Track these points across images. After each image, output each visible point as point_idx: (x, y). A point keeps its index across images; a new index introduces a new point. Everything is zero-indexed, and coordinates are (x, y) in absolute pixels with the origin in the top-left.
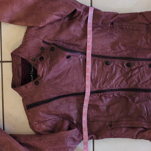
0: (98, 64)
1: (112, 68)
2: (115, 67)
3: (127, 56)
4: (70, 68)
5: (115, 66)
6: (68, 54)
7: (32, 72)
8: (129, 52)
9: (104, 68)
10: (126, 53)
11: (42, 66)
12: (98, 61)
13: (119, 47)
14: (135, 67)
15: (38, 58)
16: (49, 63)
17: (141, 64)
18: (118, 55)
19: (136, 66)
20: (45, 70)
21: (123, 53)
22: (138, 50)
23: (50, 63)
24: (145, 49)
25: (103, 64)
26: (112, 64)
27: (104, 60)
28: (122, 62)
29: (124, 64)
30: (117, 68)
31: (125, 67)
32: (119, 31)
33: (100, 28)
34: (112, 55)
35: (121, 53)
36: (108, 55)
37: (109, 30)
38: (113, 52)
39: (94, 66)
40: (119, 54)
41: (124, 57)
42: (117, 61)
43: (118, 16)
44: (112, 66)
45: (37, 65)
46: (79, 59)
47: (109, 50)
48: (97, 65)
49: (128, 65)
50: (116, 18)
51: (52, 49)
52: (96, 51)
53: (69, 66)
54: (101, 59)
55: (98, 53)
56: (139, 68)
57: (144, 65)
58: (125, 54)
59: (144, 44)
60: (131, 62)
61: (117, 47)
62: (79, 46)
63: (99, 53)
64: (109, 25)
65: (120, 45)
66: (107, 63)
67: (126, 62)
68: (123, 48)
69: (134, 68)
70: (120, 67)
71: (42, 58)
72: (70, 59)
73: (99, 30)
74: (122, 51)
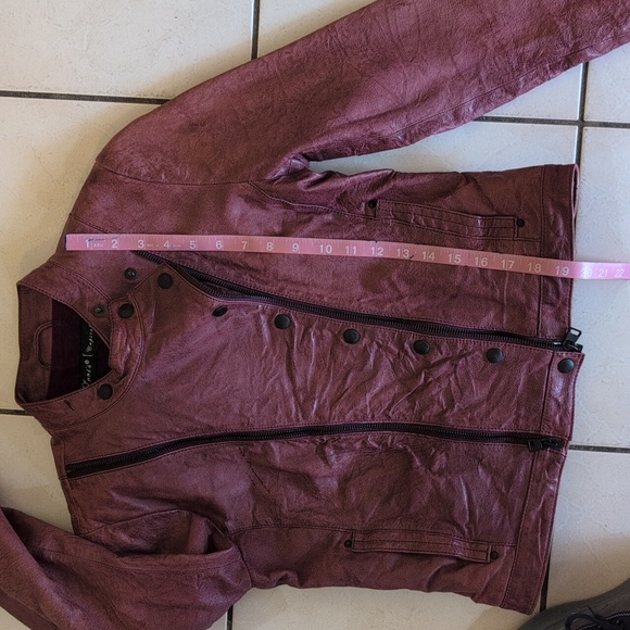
0: (320, 338)
1: (365, 354)
2: (374, 351)
3: (415, 316)
4: (224, 346)
5: (376, 346)
6: (217, 302)
7: (89, 349)
8: (423, 302)
9: (339, 352)
10: (413, 306)
11: (128, 336)
12: (321, 328)
13: (392, 284)
14: (439, 357)
15: (115, 307)
16: (149, 328)
17: (460, 347)
18: (387, 310)
19: (444, 352)
20: (138, 351)
21: (404, 303)
22: (454, 297)
23: (154, 330)
24: (477, 297)
25: (335, 339)
26: (365, 341)
27: (341, 324)
28: (400, 335)
29: (406, 345)
30: (381, 356)
31: (406, 353)
32: (393, 231)
33: (329, 217)
34: (366, 307)
35: (398, 304)
36: (354, 307)
37: (362, 226)
38: (370, 298)
39: (306, 342)
40: (389, 306)
41: (405, 317)
42: (382, 333)
43: (392, 183)
44: (365, 347)
45: (108, 330)
46: (257, 317)
47: (358, 290)
48: (318, 344)
49: (419, 348)
50: (385, 188)
51: (164, 282)
52: (313, 291)
53: (219, 341)
54: (329, 321)
55: (321, 297)
56: (453, 360)
57: (470, 354)
58: (409, 307)
59: (475, 283)
60: (430, 338)
61: (385, 284)
62: (257, 271)
63: (325, 299)
64: (363, 209)
65: (394, 278)
66: (350, 338)
67: (412, 337)
68: (403, 287)
69: (438, 359)
70: (391, 352)
71: (127, 311)
72: (226, 319)
73: (329, 224)
74: (400, 297)
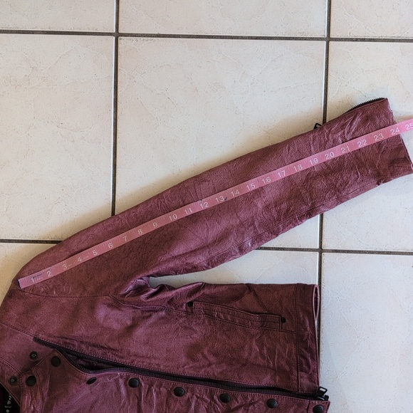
0: (159, 393)
1: (188, 402)
2: (194, 401)
3: (221, 377)
4: (96, 401)
5: (195, 398)
7: (9, 403)
8: (225, 368)
9: (171, 402)
10: (219, 370)
11: (32, 399)
12: (160, 386)
13: (205, 357)
14: (237, 404)
15: (24, 379)
16: (46, 393)
17: (250, 398)
18: (202, 374)
19: (240, 401)
20: (38, 409)
21: (213, 369)
22: (244, 365)
23: (49, 394)
24: (259, 365)
25: (169, 393)
26: (188, 394)
27: (172, 384)
28: (211, 391)
29: (215, 397)
30: (199, 404)
31: (215, 402)
32: (204, 322)
33: (163, 313)
34: (189, 372)
35: (209, 369)
36: (180, 372)
37: (184, 319)
38: (191, 365)
39: (149, 397)
40: (203, 370)
41: (213, 378)
42: (200, 389)
43: (202, 292)
44: (188, 399)
45: (20, 393)
46: (117, 381)
47: (184, 360)
48: (157, 395)
49: (223, 399)
50: (198, 295)
51: (55, 362)
52: (153, 361)
53: (93, 398)
54: (164, 382)
55: (159, 365)
56: (246, 406)
57: (256, 402)
58: (215, 371)
60: (230, 393)
61: (200, 356)
62: (116, 350)
63: (162, 367)
64: (184, 308)
65: (206, 353)
66: (178, 393)
67: (218, 392)
68: (212, 359)
69: (235, 406)
70: (206, 401)
71: (31, 381)
72: (96, 384)
73: (163, 318)
74: (210, 365)
